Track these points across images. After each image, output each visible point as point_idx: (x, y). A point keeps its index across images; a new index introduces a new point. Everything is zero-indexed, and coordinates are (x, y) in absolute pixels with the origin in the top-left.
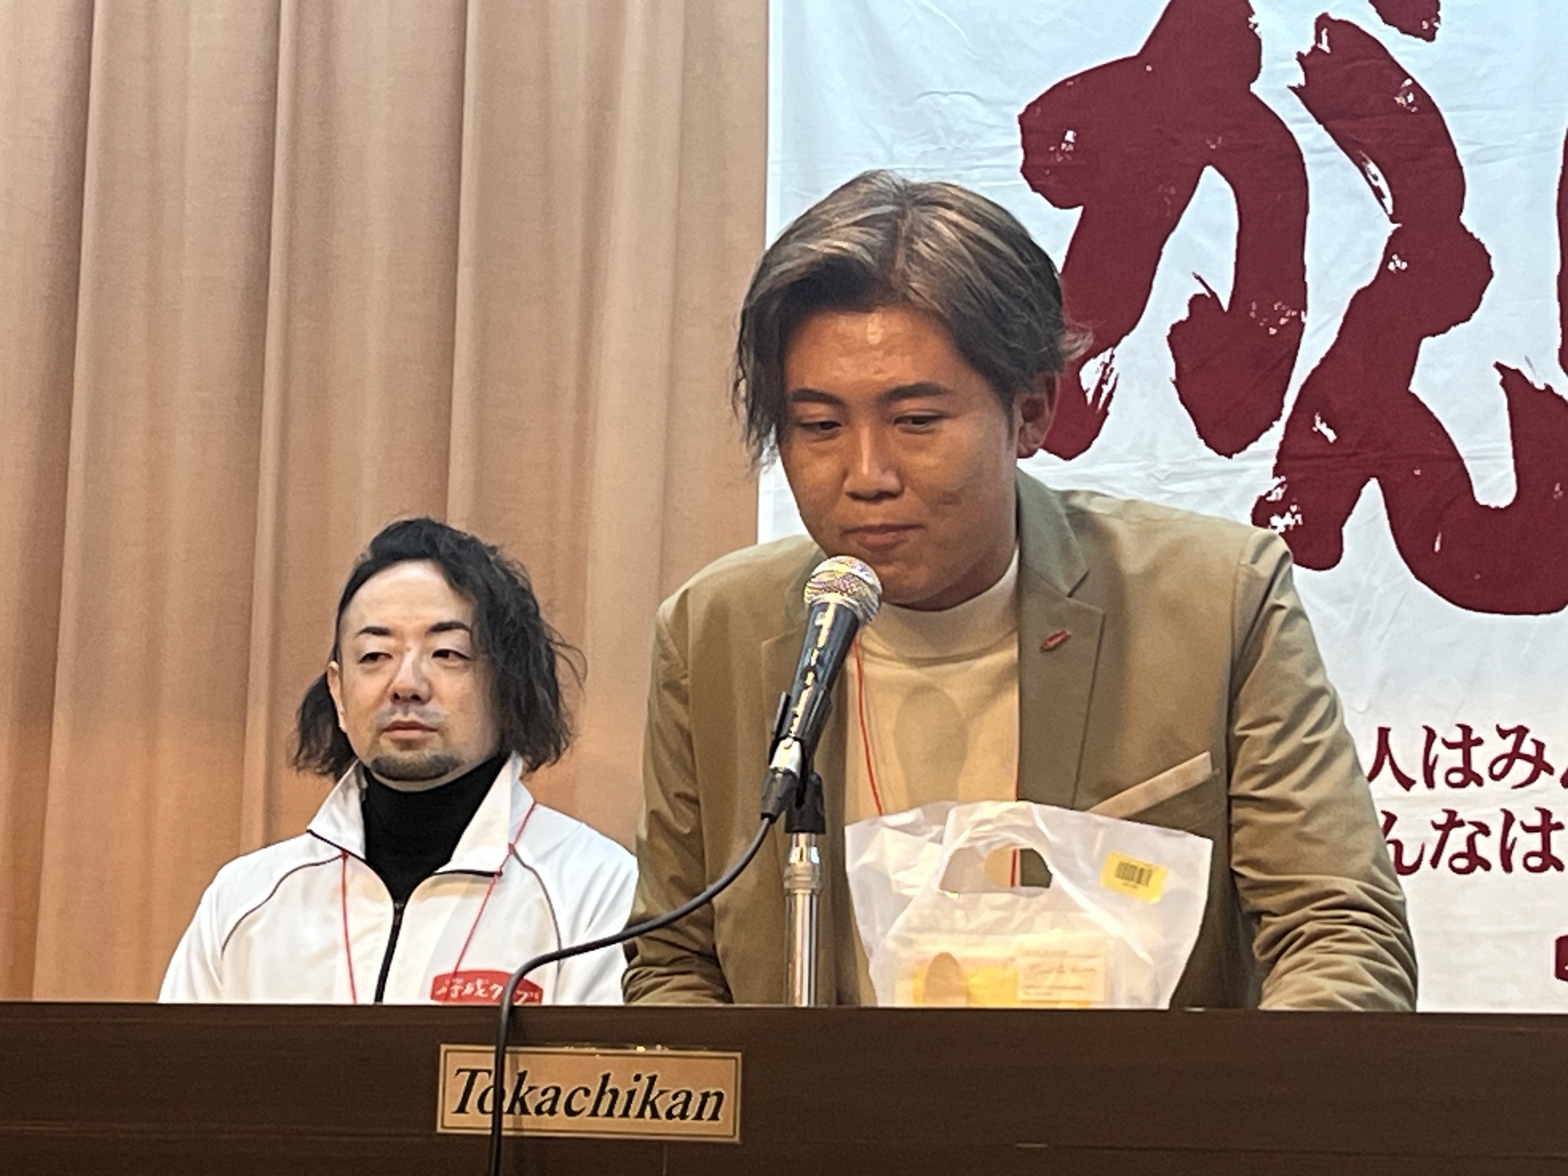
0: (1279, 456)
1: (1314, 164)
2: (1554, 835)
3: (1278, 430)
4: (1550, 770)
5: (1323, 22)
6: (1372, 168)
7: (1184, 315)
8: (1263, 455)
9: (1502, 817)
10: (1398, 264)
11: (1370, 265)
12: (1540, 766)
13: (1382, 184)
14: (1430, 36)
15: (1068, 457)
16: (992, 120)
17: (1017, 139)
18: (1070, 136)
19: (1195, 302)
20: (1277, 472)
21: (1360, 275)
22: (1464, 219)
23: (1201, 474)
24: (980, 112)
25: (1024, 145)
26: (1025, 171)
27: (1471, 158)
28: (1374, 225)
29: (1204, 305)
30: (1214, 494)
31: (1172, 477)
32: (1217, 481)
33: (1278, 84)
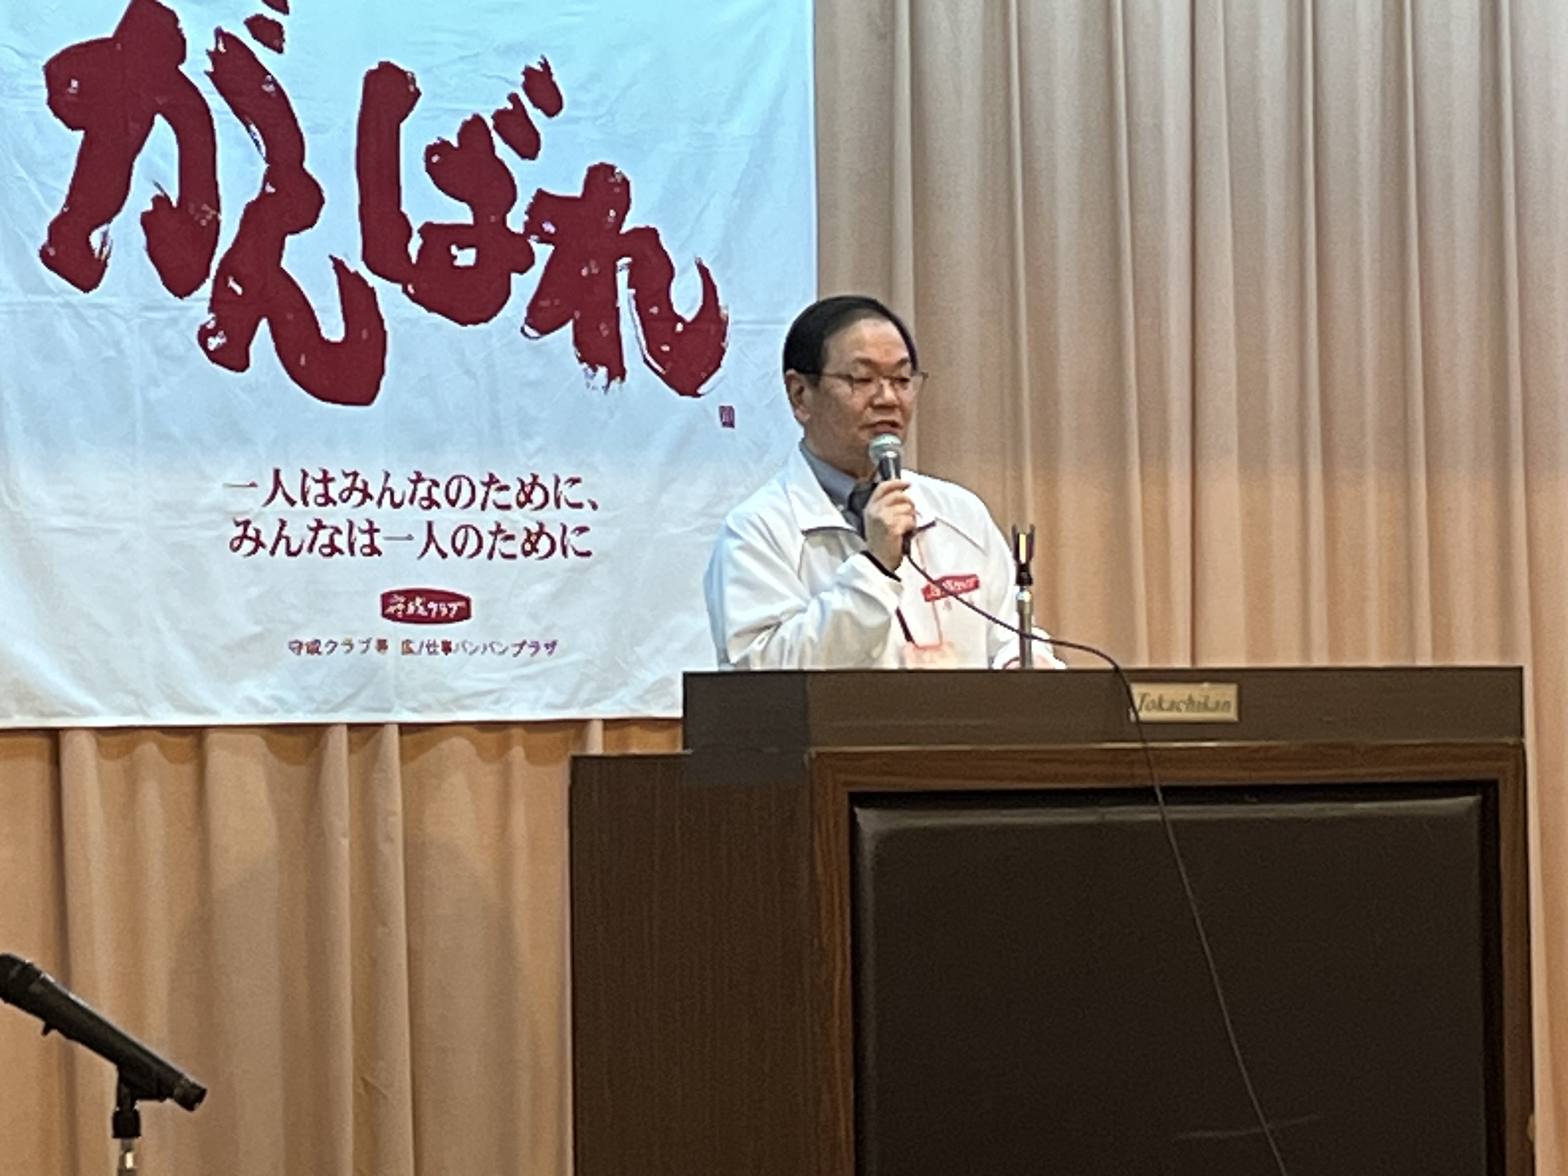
0: (211, 300)
1: (219, 122)
2: (376, 535)
3: (210, 284)
4: (371, 497)
6: (253, 128)
7: (149, 207)
8: (202, 300)
9: (347, 524)
11: (255, 188)
12: (367, 495)
14: (280, 50)
15: (86, 291)
16: (26, 67)
17: (42, 82)
18: (75, 84)
19: (157, 200)
20: (211, 309)
21: (249, 194)
23: (165, 308)
25: (48, 87)
27: (308, 129)
28: (253, 163)
29: (161, 201)
30: (174, 321)
31: (148, 308)
32: (175, 313)
33: (197, 68)
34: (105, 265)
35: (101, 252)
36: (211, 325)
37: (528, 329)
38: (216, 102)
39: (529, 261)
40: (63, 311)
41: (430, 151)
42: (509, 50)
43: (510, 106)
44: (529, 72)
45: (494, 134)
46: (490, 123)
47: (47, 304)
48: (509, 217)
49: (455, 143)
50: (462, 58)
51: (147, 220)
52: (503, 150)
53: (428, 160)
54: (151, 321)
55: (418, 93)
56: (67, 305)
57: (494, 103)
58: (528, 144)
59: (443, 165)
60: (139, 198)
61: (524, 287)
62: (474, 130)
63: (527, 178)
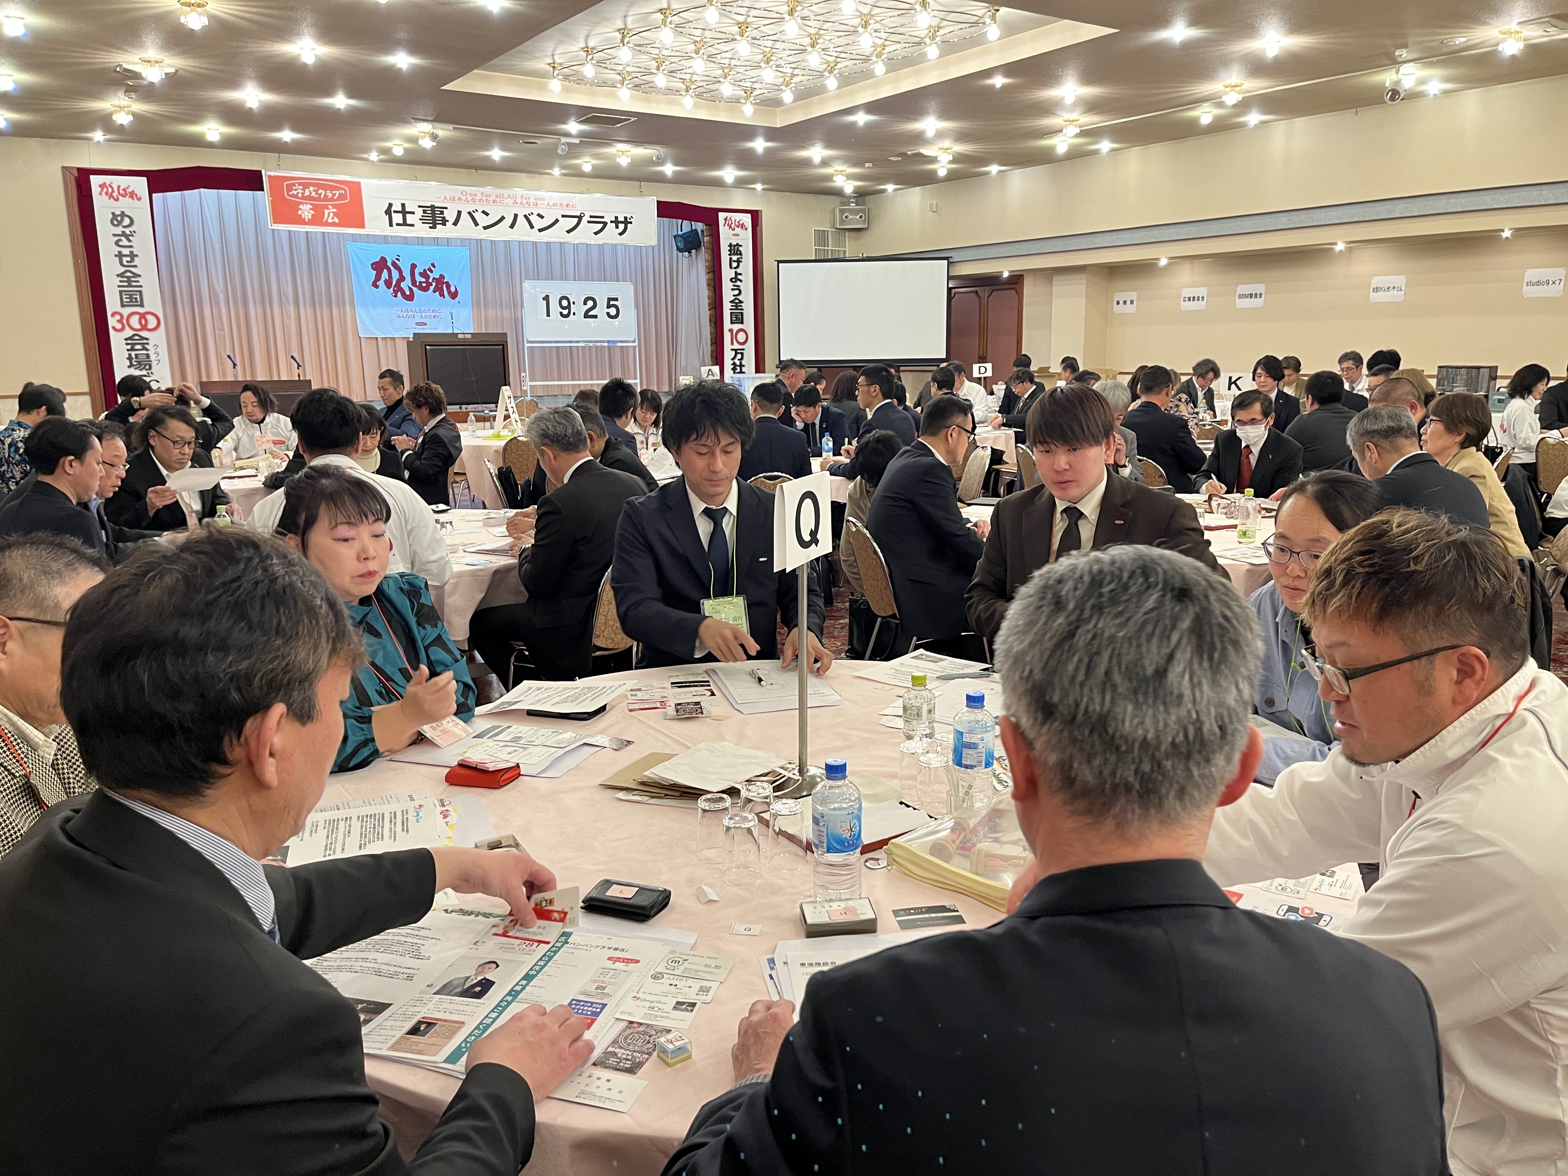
5: (392, 260)
10: (399, 277)
14: (399, 262)
17: (370, 266)
18: (374, 266)
21: (396, 278)
22: (403, 275)
24: (367, 263)
26: (371, 268)
28: (397, 275)
33: (389, 264)
38: (392, 268)
41: (419, 273)
44: (431, 263)
46: (427, 269)
49: (422, 272)
50: (423, 262)
52: (428, 273)
55: (417, 266)
58: (432, 272)
59: (421, 275)
60: (383, 279)
61: (432, 288)
62: (425, 270)
63: (432, 276)
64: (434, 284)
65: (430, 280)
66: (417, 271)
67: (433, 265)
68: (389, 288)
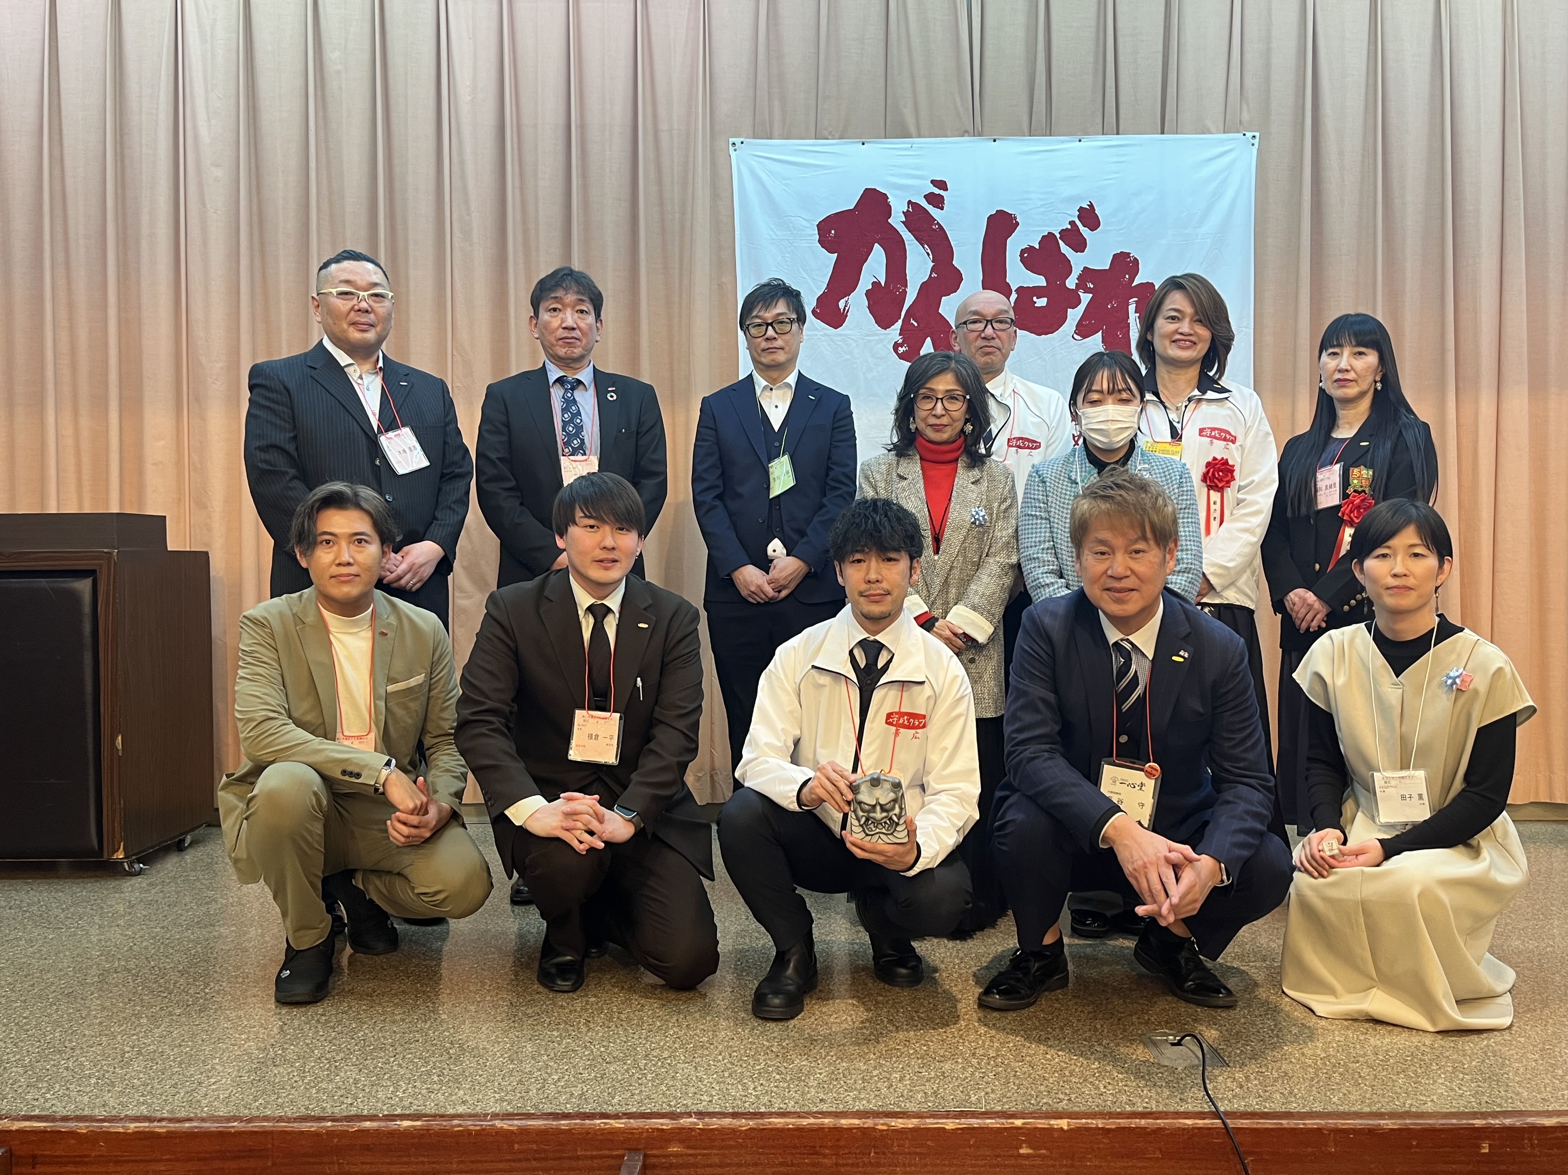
0: (901, 330)
1: (909, 245)
3: (900, 322)
5: (910, 202)
6: (926, 246)
7: (870, 287)
8: (896, 330)
10: (934, 275)
11: (926, 275)
13: (929, 251)
14: (942, 209)
15: (836, 328)
16: (808, 225)
17: (817, 232)
18: (833, 232)
19: (873, 283)
20: (900, 335)
21: (923, 278)
22: (954, 263)
23: (877, 335)
24: (804, 223)
25: (819, 234)
26: (819, 241)
27: (955, 245)
28: (926, 264)
29: (876, 284)
30: (881, 340)
31: (867, 335)
32: (882, 337)
33: (897, 220)
34: (847, 316)
35: (844, 309)
36: (900, 341)
37: (1075, 336)
38: (907, 236)
39: (1077, 302)
40: (822, 338)
41: (1023, 252)
42: (1070, 199)
43: (1069, 227)
44: (1081, 209)
45: (1060, 241)
46: (1058, 236)
47: (816, 335)
48: (1067, 281)
49: (1037, 247)
50: (1043, 205)
51: (868, 294)
52: (1065, 249)
53: (1021, 255)
54: (870, 341)
55: (1017, 224)
56: (826, 335)
57: (1061, 225)
58: (1079, 245)
59: (1030, 258)
60: (865, 283)
61: (1074, 315)
62: (1049, 240)
63: (1078, 261)
64: (1086, 298)
65: (1071, 283)
66: (1014, 246)
67: (1089, 217)
68: (884, 323)
